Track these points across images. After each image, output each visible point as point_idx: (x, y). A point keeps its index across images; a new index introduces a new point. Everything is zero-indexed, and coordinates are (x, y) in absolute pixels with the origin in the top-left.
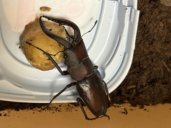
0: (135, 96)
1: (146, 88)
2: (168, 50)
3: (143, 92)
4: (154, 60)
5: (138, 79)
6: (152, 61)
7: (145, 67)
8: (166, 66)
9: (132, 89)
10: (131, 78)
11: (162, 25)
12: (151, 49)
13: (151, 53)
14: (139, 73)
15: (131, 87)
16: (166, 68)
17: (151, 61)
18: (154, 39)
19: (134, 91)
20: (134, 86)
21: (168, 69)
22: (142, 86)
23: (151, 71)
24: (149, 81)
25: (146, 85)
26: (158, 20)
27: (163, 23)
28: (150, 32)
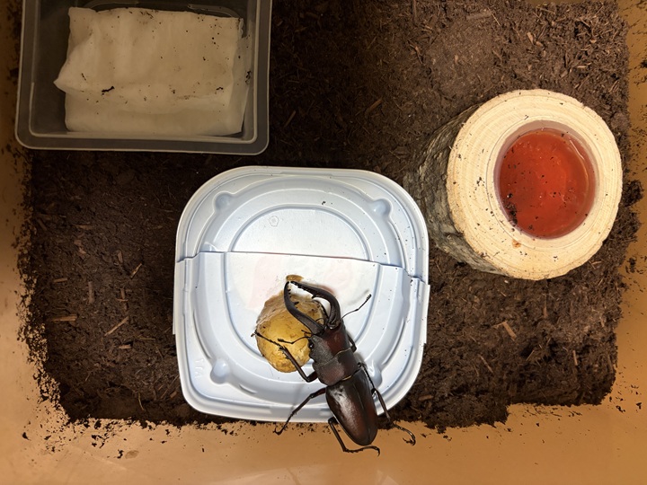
0: (431, 413)
1: (448, 401)
2: (488, 338)
3: (444, 407)
4: (465, 355)
5: (436, 386)
6: (461, 357)
7: (448, 367)
8: (485, 363)
9: (427, 401)
10: (426, 384)
11: (477, 300)
12: (458, 338)
13: (460, 344)
14: (438, 375)
15: (426, 398)
16: (485, 366)
17: (459, 357)
18: (463, 323)
19: (430, 404)
20: (431, 397)
21: (489, 367)
22: (442, 398)
23: (459, 372)
24: (455, 388)
25: (449, 395)
26: (470, 292)
27: (479, 297)
28: (457, 313)
